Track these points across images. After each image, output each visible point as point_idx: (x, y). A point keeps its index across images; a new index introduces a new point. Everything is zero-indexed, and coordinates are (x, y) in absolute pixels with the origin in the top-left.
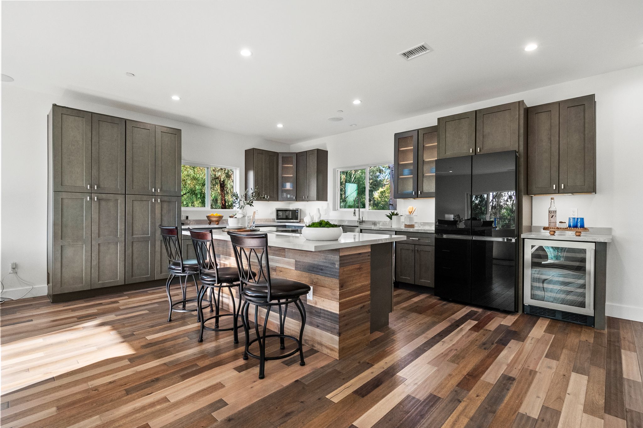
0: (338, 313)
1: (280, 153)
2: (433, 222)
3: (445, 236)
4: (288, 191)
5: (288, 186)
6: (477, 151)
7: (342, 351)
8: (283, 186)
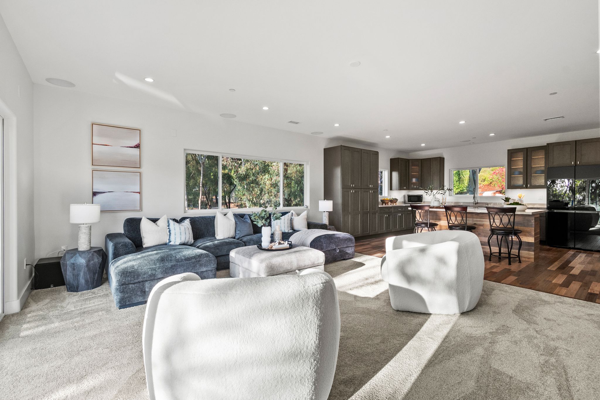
0: (534, 242)
1: (410, 159)
2: (545, 203)
3: (555, 211)
4: (414, 184)
5: (414, 180)
6: (577, 163)
7: (535, 258)
8: (412, 180)
